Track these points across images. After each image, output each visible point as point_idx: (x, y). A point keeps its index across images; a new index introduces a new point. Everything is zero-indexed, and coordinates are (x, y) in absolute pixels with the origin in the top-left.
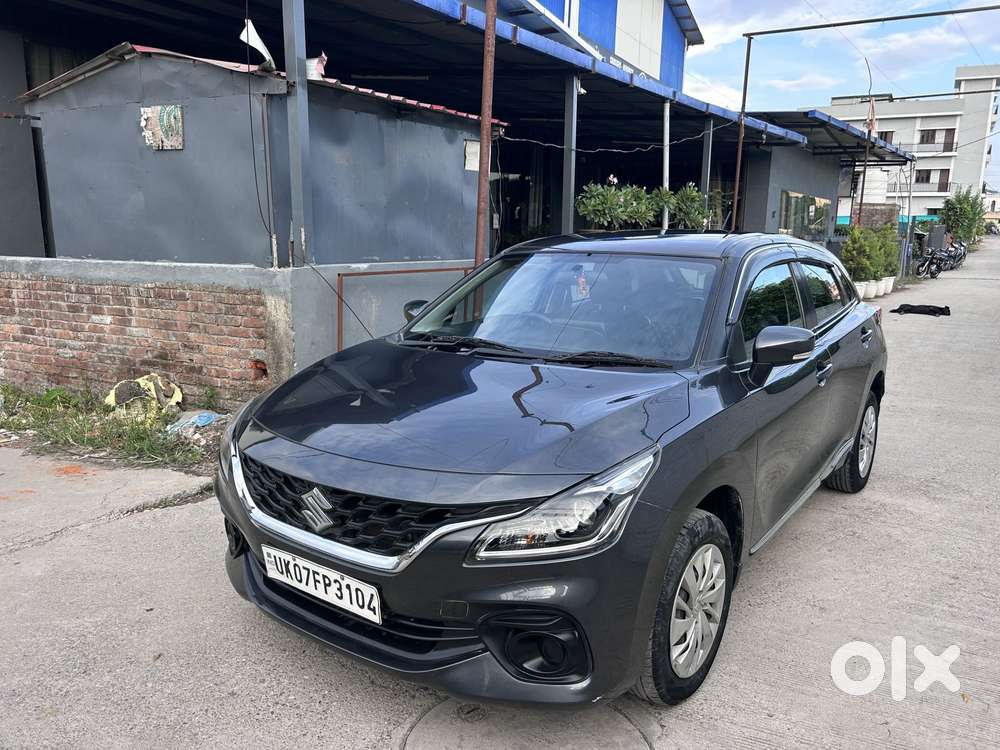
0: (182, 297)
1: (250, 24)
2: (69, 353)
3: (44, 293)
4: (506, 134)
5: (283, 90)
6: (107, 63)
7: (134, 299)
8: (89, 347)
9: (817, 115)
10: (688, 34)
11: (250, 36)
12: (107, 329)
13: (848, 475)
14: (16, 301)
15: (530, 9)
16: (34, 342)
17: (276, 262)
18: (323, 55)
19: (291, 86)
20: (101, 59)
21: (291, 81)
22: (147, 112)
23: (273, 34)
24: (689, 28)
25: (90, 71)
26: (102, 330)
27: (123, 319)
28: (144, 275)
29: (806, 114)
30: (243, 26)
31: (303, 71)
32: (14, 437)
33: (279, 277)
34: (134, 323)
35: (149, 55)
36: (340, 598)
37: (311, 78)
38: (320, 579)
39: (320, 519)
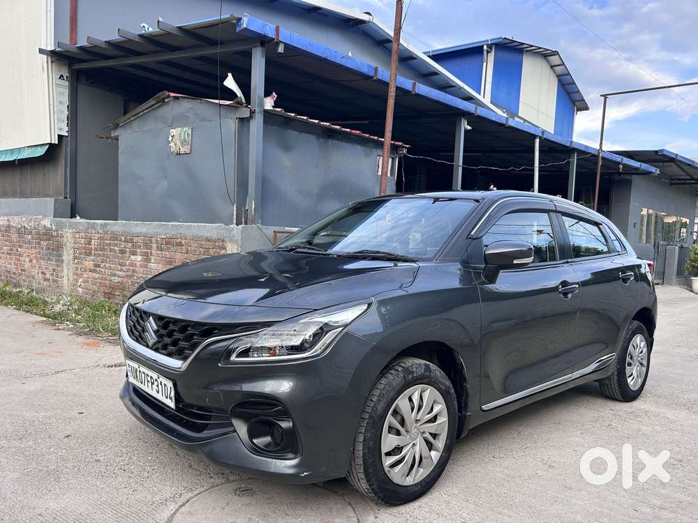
0: (180, 244)
1: (230, 75)
2: (117, 279)
3: (108, 242)
4: (408, 152)
5: (247, 114)
6: (154, 104)
7: (154, 246)
8: (127, 276)
9: (665, 153)
10: (577, 103)
11: (230, 82)
12: (138, 264)
14: (93, 247)
15: (454, 84)
16: (100, 273)
17: (235, 222)
18: (274, 93)
19: (252, 112)
20: (151, 102)
21: (253, 110)
22: (174, 132)
23: (244, 83)
24: (578, 99)
25: (147, 109)
26: (135, 265)
27: (147, 259)
28: (160, 230)
29: (657, 152)
30: (227, 76)
31: (262, 104)
32: (71, 326)
33: (235, 230)
34: (153, 261)
35: (177, 98)
36: (158, 392)
37: (266, 108)
38: (149, 379)
39: (152, 338)
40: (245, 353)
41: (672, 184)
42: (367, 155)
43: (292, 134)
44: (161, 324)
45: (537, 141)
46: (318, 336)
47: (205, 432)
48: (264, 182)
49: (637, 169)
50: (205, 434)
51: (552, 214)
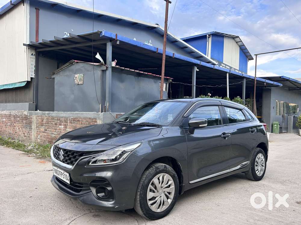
0: (79, 121)
1: (98, 53)
2: (53, 136)
3: (50, 120)
4: (172, 81)
5: (105, 69)
6: (69, 65)
7: (69, 121)
8: (58, 134)
9: (284, 77)
10: (248, 57)
11: (98, 56)
12: (62, 129)
13: (251, 174)
14: (44, 122)
15: (194, 52)
16: (47, 133)
17: (100, 111)
18: (116, 60)
19: (107, 68)
20: (67, 64)
21: (107, 67)
22: (76, 76)
23: (104, 56)
24: (249, 55)
25: (66, 66)
26: (61, 130)
27: (66, 127)
28: (71, 115)
29: (280, 77)
30: (97, 54)
31: (111, 64)
32: (35, 155)
33: (100, 115)
34: (68, 128)
35: (78, 62)
36: (64, 178)
37: (113, 66)
38: (61, 173)
39: (62, 158)
40: (95, 162)
41: (289, 90)
42: (155, 82)
43: (124, 76)
44: (65, 152)
45: (228, 74)
46: (121, 155)
47: (81, 192)
48: (112, 95)
49: (272, 84)
50: (81, 193)
51: (220, 107)
